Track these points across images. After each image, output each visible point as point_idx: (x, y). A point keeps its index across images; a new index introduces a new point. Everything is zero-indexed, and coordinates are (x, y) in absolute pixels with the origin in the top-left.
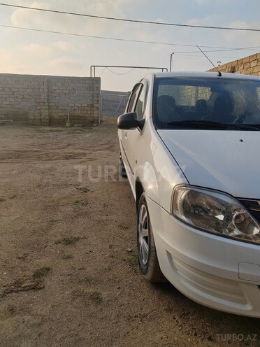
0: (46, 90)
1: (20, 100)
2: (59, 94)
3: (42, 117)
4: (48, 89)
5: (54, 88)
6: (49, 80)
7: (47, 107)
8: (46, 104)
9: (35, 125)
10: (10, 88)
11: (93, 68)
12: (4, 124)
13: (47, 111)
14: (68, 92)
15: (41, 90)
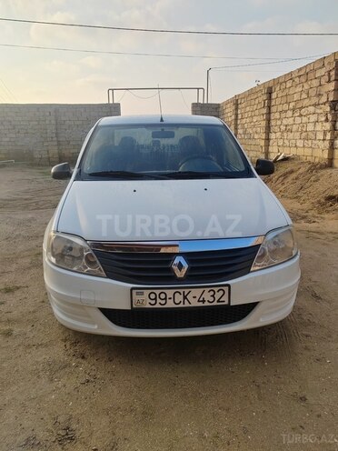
0: (53, 122)
1: (23, 135)
2: (70, 126)
3: (51, 155)
4: (56, 120)
5: (63, 118)
6: (57, 110)
7: (56, 143)
8: (55, 139)
9: (42, 165)
10: (10, 122)
11: (111, 92)
12: (3, 166)
13: (56, 148)
14: (81, 122)
15: (47, 122)
